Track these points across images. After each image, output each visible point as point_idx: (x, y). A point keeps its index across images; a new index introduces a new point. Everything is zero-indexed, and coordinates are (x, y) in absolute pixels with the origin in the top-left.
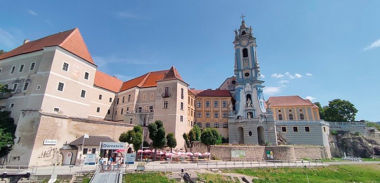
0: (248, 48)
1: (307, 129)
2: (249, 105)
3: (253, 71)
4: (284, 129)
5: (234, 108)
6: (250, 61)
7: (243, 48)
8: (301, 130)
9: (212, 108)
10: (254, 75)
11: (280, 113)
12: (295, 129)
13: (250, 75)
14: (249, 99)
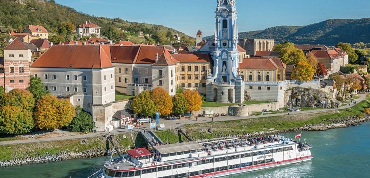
0: (228, 19)
1: (268, 88)
2: (224, 70)
3: (230, 42)
4: (251, 88)
5: (212, 73)
6: (228, 32)
7: (223, 19)
8: (264, 88)
9: (193, 72)
10: (230, 46)
11: (251, 74)
12: (260, 88)
13: (227, 44)
14: (224, 65)
